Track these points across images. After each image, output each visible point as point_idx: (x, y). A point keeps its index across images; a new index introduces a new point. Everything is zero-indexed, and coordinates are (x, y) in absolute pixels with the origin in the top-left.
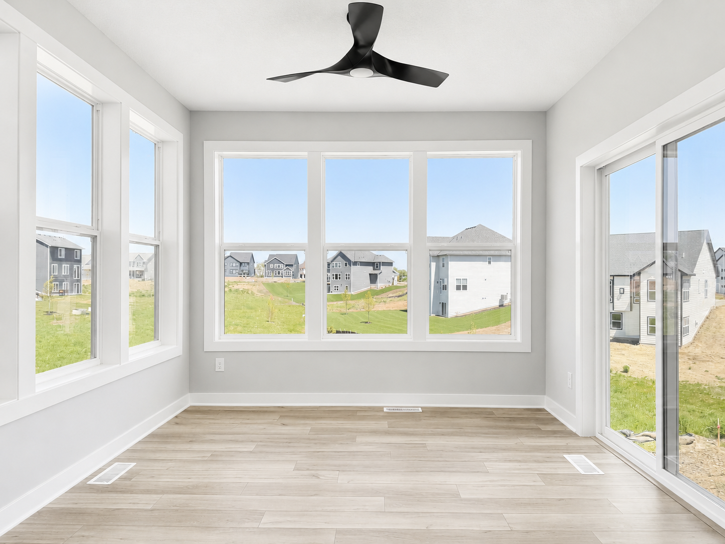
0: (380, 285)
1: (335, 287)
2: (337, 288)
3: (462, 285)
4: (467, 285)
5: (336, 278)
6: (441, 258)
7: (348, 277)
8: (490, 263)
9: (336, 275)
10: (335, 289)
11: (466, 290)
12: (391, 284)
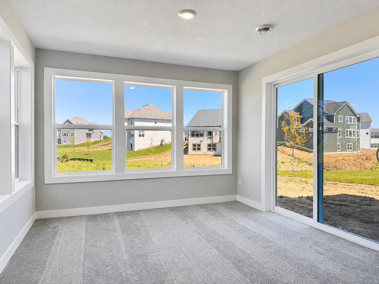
0: (92, 140)
1: (64, 141)
2: (65, 141)
3: (142, 134)
4: (145, 134)
5: (65, 135)
6: (130, 120)
7: (73, 135)
8: (156, 123)
9: (65, 134)
10: (64, 142)
11: (144, 136)
12: (99, 139)
